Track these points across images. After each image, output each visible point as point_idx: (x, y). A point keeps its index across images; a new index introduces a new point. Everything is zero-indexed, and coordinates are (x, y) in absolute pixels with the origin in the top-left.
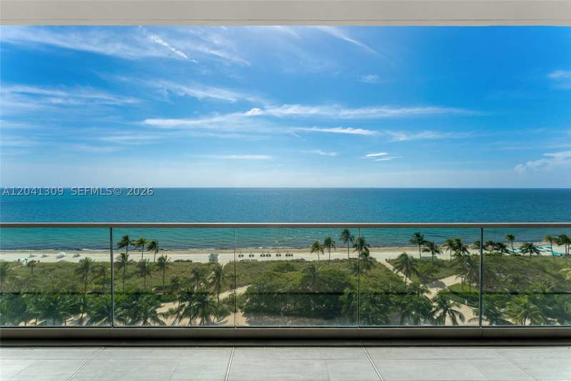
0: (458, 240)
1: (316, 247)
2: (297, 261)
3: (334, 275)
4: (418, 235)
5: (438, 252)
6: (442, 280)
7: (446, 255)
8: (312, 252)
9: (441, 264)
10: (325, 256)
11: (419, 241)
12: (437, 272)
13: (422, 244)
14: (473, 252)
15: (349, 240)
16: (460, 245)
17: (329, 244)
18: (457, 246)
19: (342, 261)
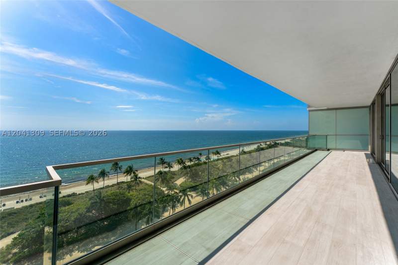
0: (181, 159)
1: (91, 179)
2: (69, 196)
3: (116, 196)
4: (162, 159)
5: (172, 167)
6: (176, 182)
7: (176, 168)
8: (87, 184)
9: (174, 173)
10: (99, 184)
11: (163, 162)
12: (173, 178)
13: (164, 164)
14: (188, 164)
15: (118, 168)
16: (182, 161)
17: (103, 174)
18: (181, 162)
19: (113, 186)
